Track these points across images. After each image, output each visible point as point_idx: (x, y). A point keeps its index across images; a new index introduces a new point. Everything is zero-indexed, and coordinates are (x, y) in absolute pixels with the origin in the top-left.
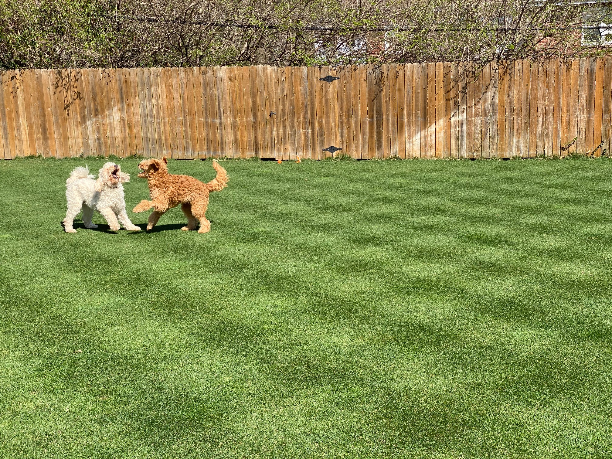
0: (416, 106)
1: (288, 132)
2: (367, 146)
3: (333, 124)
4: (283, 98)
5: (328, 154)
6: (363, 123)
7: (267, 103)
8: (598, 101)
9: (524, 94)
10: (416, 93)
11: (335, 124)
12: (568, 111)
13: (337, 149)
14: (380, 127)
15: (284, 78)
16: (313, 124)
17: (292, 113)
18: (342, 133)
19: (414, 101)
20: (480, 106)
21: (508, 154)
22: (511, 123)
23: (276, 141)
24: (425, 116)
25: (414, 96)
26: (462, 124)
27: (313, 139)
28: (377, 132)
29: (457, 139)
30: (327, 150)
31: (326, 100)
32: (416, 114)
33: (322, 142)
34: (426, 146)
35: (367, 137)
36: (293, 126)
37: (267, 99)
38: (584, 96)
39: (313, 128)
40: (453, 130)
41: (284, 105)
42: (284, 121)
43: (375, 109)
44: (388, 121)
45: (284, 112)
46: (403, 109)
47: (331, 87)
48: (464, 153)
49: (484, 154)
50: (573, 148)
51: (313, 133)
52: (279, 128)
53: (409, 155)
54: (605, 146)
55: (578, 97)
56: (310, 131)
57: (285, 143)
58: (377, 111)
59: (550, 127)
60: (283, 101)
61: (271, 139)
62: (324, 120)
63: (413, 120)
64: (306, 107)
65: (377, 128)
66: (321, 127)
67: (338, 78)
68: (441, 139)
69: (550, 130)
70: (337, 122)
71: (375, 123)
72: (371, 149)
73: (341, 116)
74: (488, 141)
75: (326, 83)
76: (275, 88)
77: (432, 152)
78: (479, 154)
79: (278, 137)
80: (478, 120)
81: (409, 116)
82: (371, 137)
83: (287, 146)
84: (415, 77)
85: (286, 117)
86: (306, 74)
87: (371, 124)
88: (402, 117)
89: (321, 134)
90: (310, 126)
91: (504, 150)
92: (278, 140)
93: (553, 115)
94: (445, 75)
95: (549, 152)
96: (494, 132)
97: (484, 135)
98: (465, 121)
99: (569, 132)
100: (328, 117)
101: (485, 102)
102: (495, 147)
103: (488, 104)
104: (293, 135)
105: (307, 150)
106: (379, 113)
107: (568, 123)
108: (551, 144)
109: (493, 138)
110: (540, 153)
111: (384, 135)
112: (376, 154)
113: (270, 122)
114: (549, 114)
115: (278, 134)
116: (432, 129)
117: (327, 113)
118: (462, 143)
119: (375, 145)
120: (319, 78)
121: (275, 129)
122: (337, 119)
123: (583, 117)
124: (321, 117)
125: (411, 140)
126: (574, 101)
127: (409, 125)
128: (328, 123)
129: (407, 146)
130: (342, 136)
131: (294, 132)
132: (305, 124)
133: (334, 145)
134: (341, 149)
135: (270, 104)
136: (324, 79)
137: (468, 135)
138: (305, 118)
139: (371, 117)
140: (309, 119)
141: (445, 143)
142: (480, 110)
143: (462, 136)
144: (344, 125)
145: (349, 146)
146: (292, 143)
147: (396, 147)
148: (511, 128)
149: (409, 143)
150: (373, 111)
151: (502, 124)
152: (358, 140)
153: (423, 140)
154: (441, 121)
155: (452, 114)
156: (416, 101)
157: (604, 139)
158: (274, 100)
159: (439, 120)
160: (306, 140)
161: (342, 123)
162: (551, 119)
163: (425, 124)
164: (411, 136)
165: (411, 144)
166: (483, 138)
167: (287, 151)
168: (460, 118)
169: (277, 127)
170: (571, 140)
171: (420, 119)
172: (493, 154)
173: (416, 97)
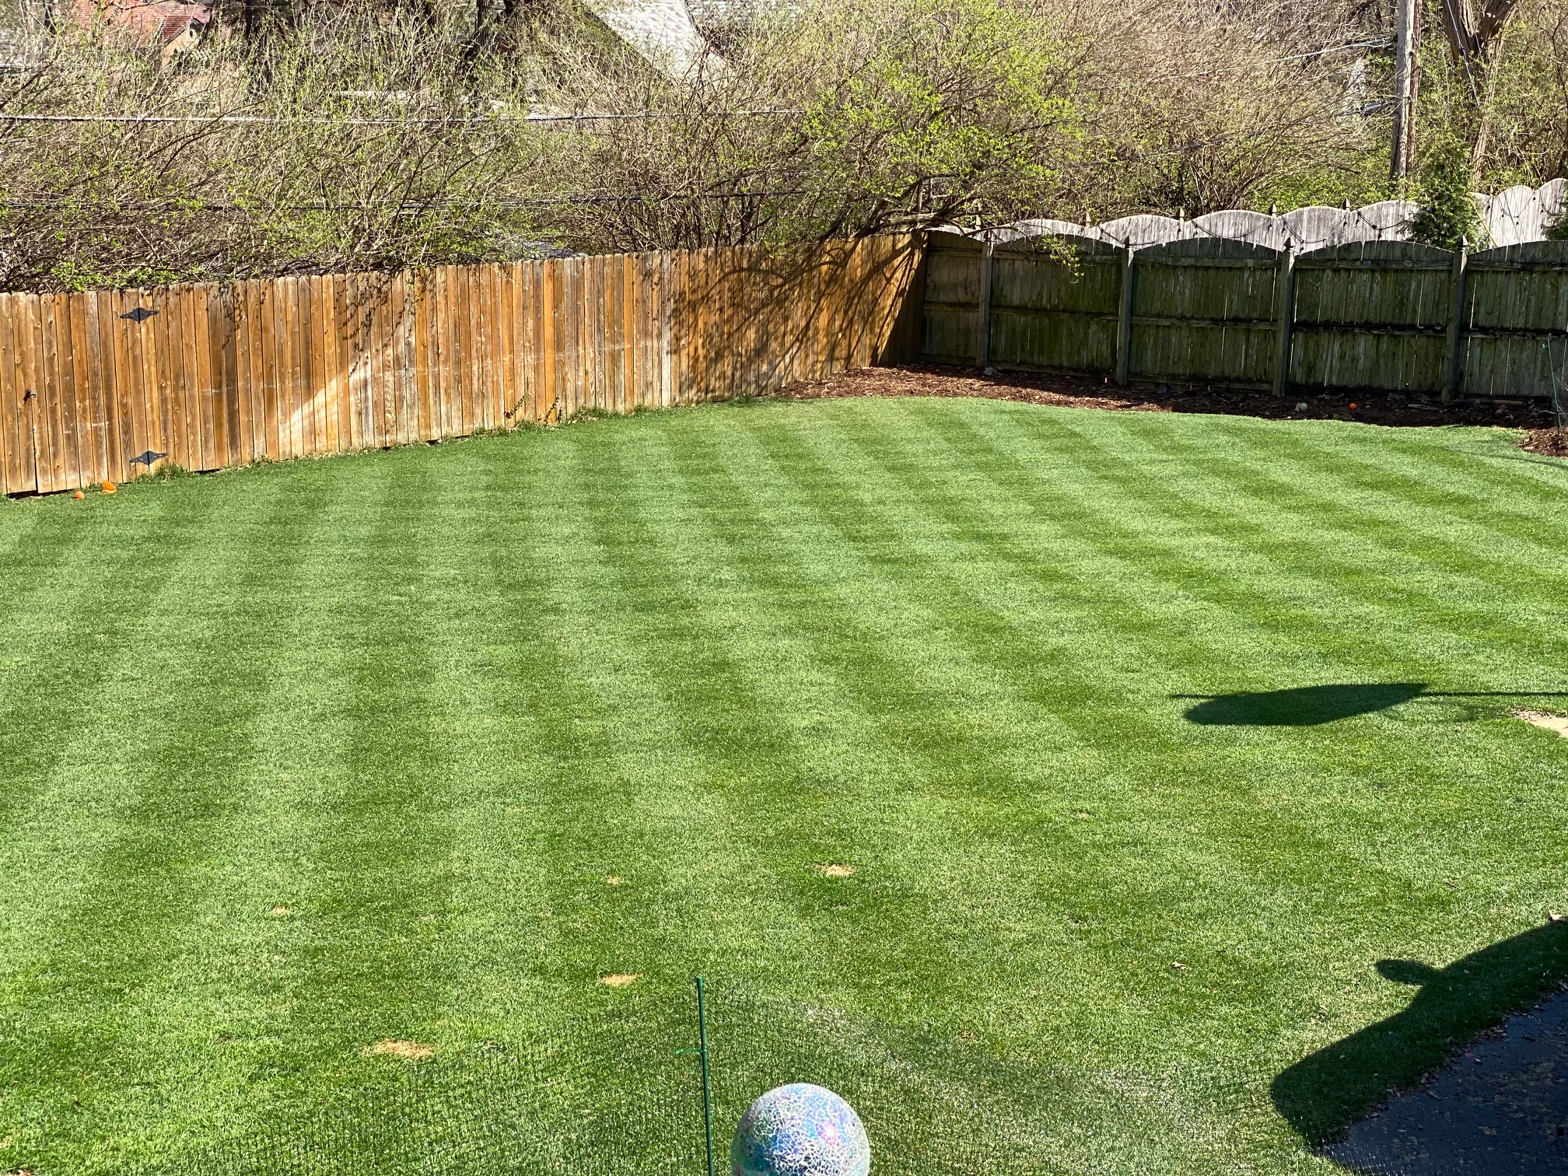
0: (293, 357)
1: (63, 432)
2: (211, 444)
3: (148, 406)
4: (51, 360)
5: (142, 468)
6: (204, 398)
7: (19, 373)
8: (548, 331)
9: (451, 326)
10: (293, 334)
11: (152, 407)
12: (512, 352)
13: (158, 456)
14: (234, 404)
15: (51, 318)
16: (109, 409)
17: (69, 389)
18: (165, 423)
19: (289, 349)
20: (390, 351)
21: (435, 434)
22: (437, 377)
23: (38, 454)
24: (309, 374)
25: (289, 339)
26: (366, 385)
27: (112, 442)
28: (229, 414)
29: (360, 414)
30: (138, 460)
31: (135, 358)
32: (294, 373)
33: (128, 444)
34: (313, 432)
35: (211, 426)
36: (70, 417)
37: (19, 365)
38: (531, 323)
39: (110, 418)
40: (352, 399)
41: (51, 374)
42: (53, 411)
43: (224, 369)
44: (248, 391)
45: (52, 388)
46: (272, 367)
47: (143, 330)
48: (372, 440)
49: (401, 438)
50: (520, 413)
51: (111, 430)
52: (44, 425)
53: (284, 452)
54: (560, 404)
55: (525, 324)
56: (104, 424)
57: (55, 455)
58: (227, 373)
59: (489, 380)
60: (51, 366)
61: (28, 450)
62: (130, 401)
63: (289, 384)
64: (96, 374)
65: (228, 405)
66: (126, 414)
67: (156, 313)
68: (335, 417)
69: (489, 384)
70: (156, 401)
71: (225, 397)
72: (219, 448)
73: (161, 388)
74: (404, 414)
75: (133, 324)
76: (35, 339)
77: (322, 443)
78: (394, 437)
79: (42, 444)
80: (389, 376)
81: (282, 375)
82: (219, 426)
83: (60, 461)
84: (289, 304)
85: (57, 400)
86: (95, 307)
87: (218, 397)
88: (270, 379)
89: (127, 430)
90: (103, 414)
91: (428, 427)
92: (42, 452)
93: (492, 359)
94: (337, 296)
95: (490, 425)
96: (412, 396)
97: (399, 401)
98: (369, 380)
99: (514, 387)
100: (138, 392)
101: (397, 344)
102: (416, 422)
103: (402, 347)
104: (71, 438)
105: (99, 464)
106: (232, 379)
107: (512, 370)
108: (491, 410)
109: (411, 407)
110: (477, 426)
111: (243, 418)
112: (228, 458)
113: (26, 413)
114: (486, 357)
115: (41, 438)
116: (320, 398)
117: (136, 384)
118: (367, 421)
119: (226, 440)
120: (120, 314)
121: (35, 427)
122: (155, 394)
123: (531, 359)
124: (125, 394)
125: (288, 424)
126: (519, 334)
127: (283, 395)
128: (139, 405)
129: (281, 436)
130: (165, 430)
131: (74, 430)
132: (96, 409)
133: (151, 449)
134: (164, 455)
135: (25, 375)
136: (129, 316)
137: (375, 404)
138: (94, 398)
139: (218, 386)
140: (102, 401)
141: (341, 425)
142: (391, 358)
143: (367, 408)
144: (169, 407)
145: (178, 446)
146: (69, 454)
147: (263, 440)
148: (437, 387)
149: (284, 430)
150: (220, 374)
151: (425, 380)
152: (195, 434)
153: (306, 422)
154: (334, 382)
155: (350, 370)
156: (293, 350)
157: (559, 392)
158: (33, 365)
159: (330, 381)
160: (98, 444)
161: (164, 401)
162: (490, 367)
163: (310, 392)
164: (287, 415)
165: (288, 432)
166: (397, 410)
167: (62, 471)
168: (362, 376)
169: (40, 421)
170: (518, 400)
171: (302, 382)
172: (413, 436)
173: (293, 342)
